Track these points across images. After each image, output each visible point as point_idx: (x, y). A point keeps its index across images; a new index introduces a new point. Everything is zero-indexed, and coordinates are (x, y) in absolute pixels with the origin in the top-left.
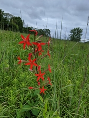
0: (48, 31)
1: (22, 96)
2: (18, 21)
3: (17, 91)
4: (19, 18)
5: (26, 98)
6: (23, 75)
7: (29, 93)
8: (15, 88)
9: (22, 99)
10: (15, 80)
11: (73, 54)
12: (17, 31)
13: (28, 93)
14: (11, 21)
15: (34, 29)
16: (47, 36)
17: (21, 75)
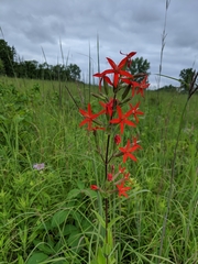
0: (75, 69)
1: (23, 233)
2: (1, 50)
3: (10, 221)
5: (33, 236)
6: (20, 180)
7: (40, 223)
8: (4, 214)
9: (24, 241)
10: (2, 194)
13: (38, 222)
15: (41, 66)
16: (74, 80)
17: (16, 181)
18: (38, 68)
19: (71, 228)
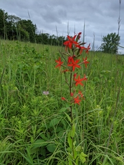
1: (34, 128)
2: (28, 26)
3: (28, 121)
4: (29, 21)
5: (39, 130)
6: (35, 100)
7: (43, 124)
8: (25, 118)
9: (34, 132)
10: (24, 107)
11: (104, 71)
12: (26, 40)
14: (17, 27)
15: (51, 37)
17: (32, 100)
18: (49, 38)
19: (60, 128)
